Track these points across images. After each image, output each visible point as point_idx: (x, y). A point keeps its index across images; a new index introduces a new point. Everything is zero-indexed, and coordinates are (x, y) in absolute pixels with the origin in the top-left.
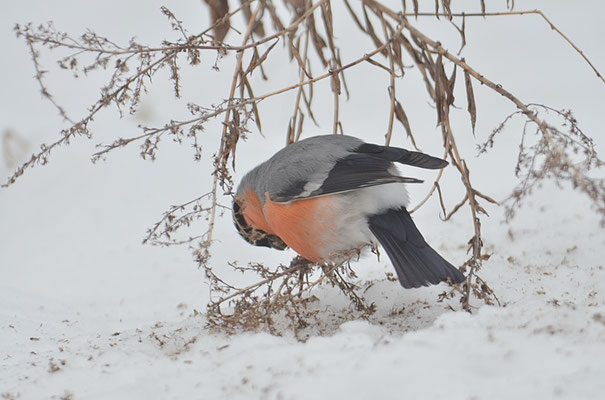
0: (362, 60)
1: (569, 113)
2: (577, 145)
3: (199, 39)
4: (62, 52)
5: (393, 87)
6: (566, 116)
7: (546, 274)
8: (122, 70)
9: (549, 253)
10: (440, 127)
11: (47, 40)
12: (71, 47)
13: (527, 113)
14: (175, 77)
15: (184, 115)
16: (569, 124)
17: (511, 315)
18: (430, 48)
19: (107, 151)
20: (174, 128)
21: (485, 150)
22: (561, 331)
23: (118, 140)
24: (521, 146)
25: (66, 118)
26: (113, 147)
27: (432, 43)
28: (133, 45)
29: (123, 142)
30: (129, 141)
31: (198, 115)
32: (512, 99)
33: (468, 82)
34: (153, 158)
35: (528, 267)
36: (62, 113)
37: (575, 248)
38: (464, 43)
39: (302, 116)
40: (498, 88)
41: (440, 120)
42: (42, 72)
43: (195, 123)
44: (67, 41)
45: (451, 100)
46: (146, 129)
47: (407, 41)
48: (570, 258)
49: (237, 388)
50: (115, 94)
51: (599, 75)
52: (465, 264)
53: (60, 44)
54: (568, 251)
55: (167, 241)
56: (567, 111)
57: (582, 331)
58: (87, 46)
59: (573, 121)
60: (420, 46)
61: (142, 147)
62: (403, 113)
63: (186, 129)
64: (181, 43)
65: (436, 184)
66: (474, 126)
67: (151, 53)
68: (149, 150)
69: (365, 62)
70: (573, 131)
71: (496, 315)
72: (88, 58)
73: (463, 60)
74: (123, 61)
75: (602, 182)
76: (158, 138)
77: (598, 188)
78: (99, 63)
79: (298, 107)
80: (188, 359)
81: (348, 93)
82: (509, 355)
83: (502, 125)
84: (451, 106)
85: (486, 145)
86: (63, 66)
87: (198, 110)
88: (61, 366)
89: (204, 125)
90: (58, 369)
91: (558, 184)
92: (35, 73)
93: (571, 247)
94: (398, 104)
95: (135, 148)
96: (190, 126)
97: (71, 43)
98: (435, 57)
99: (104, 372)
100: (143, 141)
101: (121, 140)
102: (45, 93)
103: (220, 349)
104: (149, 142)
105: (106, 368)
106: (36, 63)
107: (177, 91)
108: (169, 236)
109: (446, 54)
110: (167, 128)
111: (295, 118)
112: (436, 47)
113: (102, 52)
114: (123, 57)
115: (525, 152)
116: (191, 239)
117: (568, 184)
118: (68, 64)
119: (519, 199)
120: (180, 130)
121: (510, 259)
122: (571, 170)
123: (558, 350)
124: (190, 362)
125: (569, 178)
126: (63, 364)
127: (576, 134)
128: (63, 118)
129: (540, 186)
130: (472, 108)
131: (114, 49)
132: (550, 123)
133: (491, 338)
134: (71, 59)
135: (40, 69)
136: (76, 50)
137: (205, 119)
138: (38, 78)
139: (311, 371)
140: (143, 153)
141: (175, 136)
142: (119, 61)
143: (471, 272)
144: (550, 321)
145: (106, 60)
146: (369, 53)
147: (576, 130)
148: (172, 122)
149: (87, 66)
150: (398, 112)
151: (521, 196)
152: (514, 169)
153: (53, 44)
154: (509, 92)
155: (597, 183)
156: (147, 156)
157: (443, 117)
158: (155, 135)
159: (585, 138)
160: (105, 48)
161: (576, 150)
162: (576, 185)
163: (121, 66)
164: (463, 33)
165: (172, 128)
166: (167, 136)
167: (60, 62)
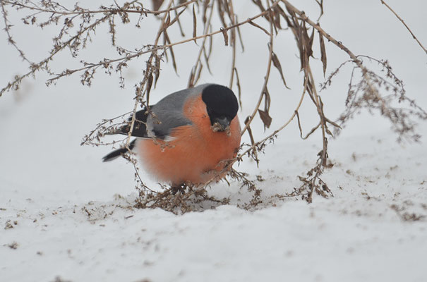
0: (245, 22)
1: (386, 62)
2: (388, 85)
3: (132, 5)
4: (25, 12)
5: (271, 43)
6: (384, 64)
7: (371, 182)
8: (68, 26)
9: (377, 169)
10: (303, 72)
11: (15, 3)
12: (32, 8)
13: (356, 61)
14: (112, 31)
15: (113, 55)
16: (386, 70)
17: (333, 203)
18: (298, 16)
19: (57, 78)
20: (106, 64)
21: (325, 87)
22: (366, 214)
23: (65, 70)
24: (350, 85)
25: (25, 58)
26: (62, 75)
27: (298, 12)
28: (77, 8)
29: (69, 72)
30: (73, 72)
31: (124, 55)
32: (348, 51)
33: (322, 40)
34: (89, 84)
35: (359, 177)
36: (22, 54)
37: (397, 166)
38: (322, 13)
39: (201, 66)
40: (339, 44)
41: (302, 67)
42: (10, 26)
43: (121, 61)
44: (29, 5)
45: (310, 53)
46: (86, 64)
47: (282, 11)
48: (391, 173)
49: (133, 244)
50: (69, 42)
51: (414, 37)
52: (312, 170)
53: (24, 6)
54: (391, 169)
55: (97, 142)
56: (385, 60)
57: (380, 215)
58: (44, 8)
59: (389, 68)
60: (291, 14)
61: (83, 76)
62: (278, 61)
63: (115, 65)
64: (113, 7)
65: (296, 112)
66: (324, 72)
67: (91, 14)
68: (87, 79)
69: (248, 24)
70: (388, 75)
71: (322, 203)
72: (45, 17)
73: (318, 24)
74: (70, 19)
75: (401, 111)
76: (94, 70)
77: (398, 115)
78: (52, 20)
79: (199, 60)
80: (103, 224)
81: (243, 47)
82: (322, 227)
83: (338, 70)
84: (310, 57)
85: (326, 84)
86: (25, 22)
87: (124, 52)
88: (14, 225)
89: (128, 63)
90: (12, 227)
91: (370, 111)
92: (5, 27)
93: (393, 166)
94: (275, 55)
95: (77, 77)
96: (117, 63)
97: (32, 6)
98: (300, 22)
99: (44, 230)
100: (83, 72)
101: (67, 71)
102: (11, 41)
103: (127, 218)
104: (87, 73)
105: (45, 228)
106: (6, 19)
107: (113, 41)
108: (99, 140)
109: (307, 20)
110: (101, 63)
111: (196, 67)
112: (301, 15)
113: (54, 13)
114: (70, 17)
115: (353, 89)
116: (114, 142)
117: (377, 112)
118: (29, 21)
119: (343, 122)
120: (110, 65)
121: (348, 172)
122: (380, 102)
123: (358, 225)
124: (104, 226)
125: (378, 107)
126: (16, 224)
127: (391, 77)
128: (22, 58)
129: (359, 113)
130: (324, 58)
131: (63, 11)
132: (370, 69)
133: (312, 215)
134: (32, 17)
135: (8, 24)
136: (35, 11)
137: (128, 59)
138: (6, 30)
139: (181, 231)
140: (82, 81)
141: (107, 70)
142: (67, 19)
143: (316, 176)
144: (359, 207)
145: (57, 18)
146: (251, 17)
147: (391, 74)
148: (105, 60)
149: (43, 22)
150: (274, 60)
151: (345, 119)
152: (345, 101)
153: (19, 6)
154: (346, 47)
155: (398, 111)
156: (85, 83)
157: (304, 64)
158: (92, 68)
159: (397, 80)
160: (57, 9)
161: (387, 88)
162: (383, 113)
163: (68, 23)
164: (321, 5)
165: (104, 64)
166: (100, 69)
167: (23, 19)
